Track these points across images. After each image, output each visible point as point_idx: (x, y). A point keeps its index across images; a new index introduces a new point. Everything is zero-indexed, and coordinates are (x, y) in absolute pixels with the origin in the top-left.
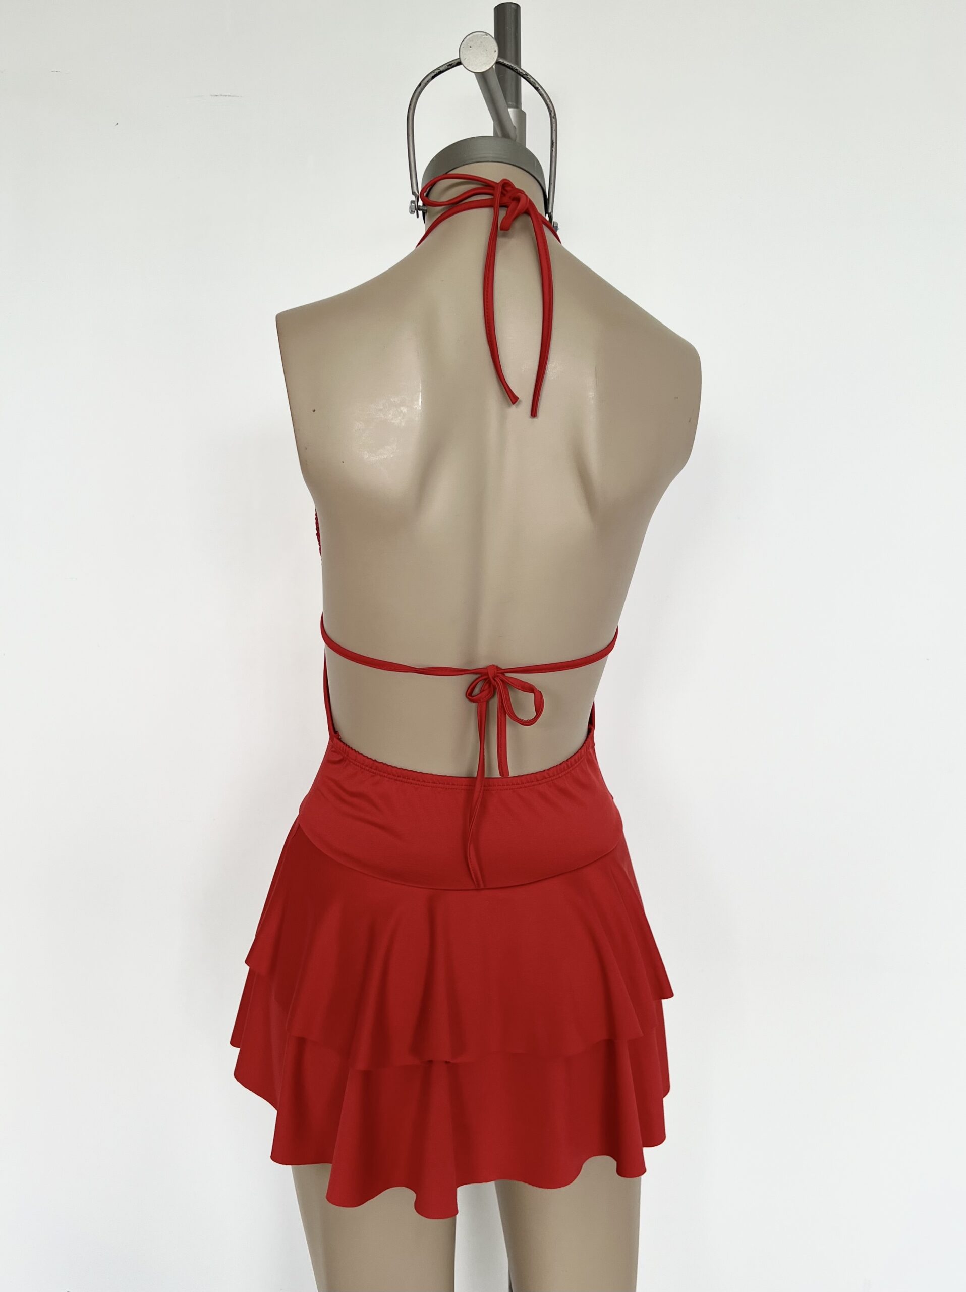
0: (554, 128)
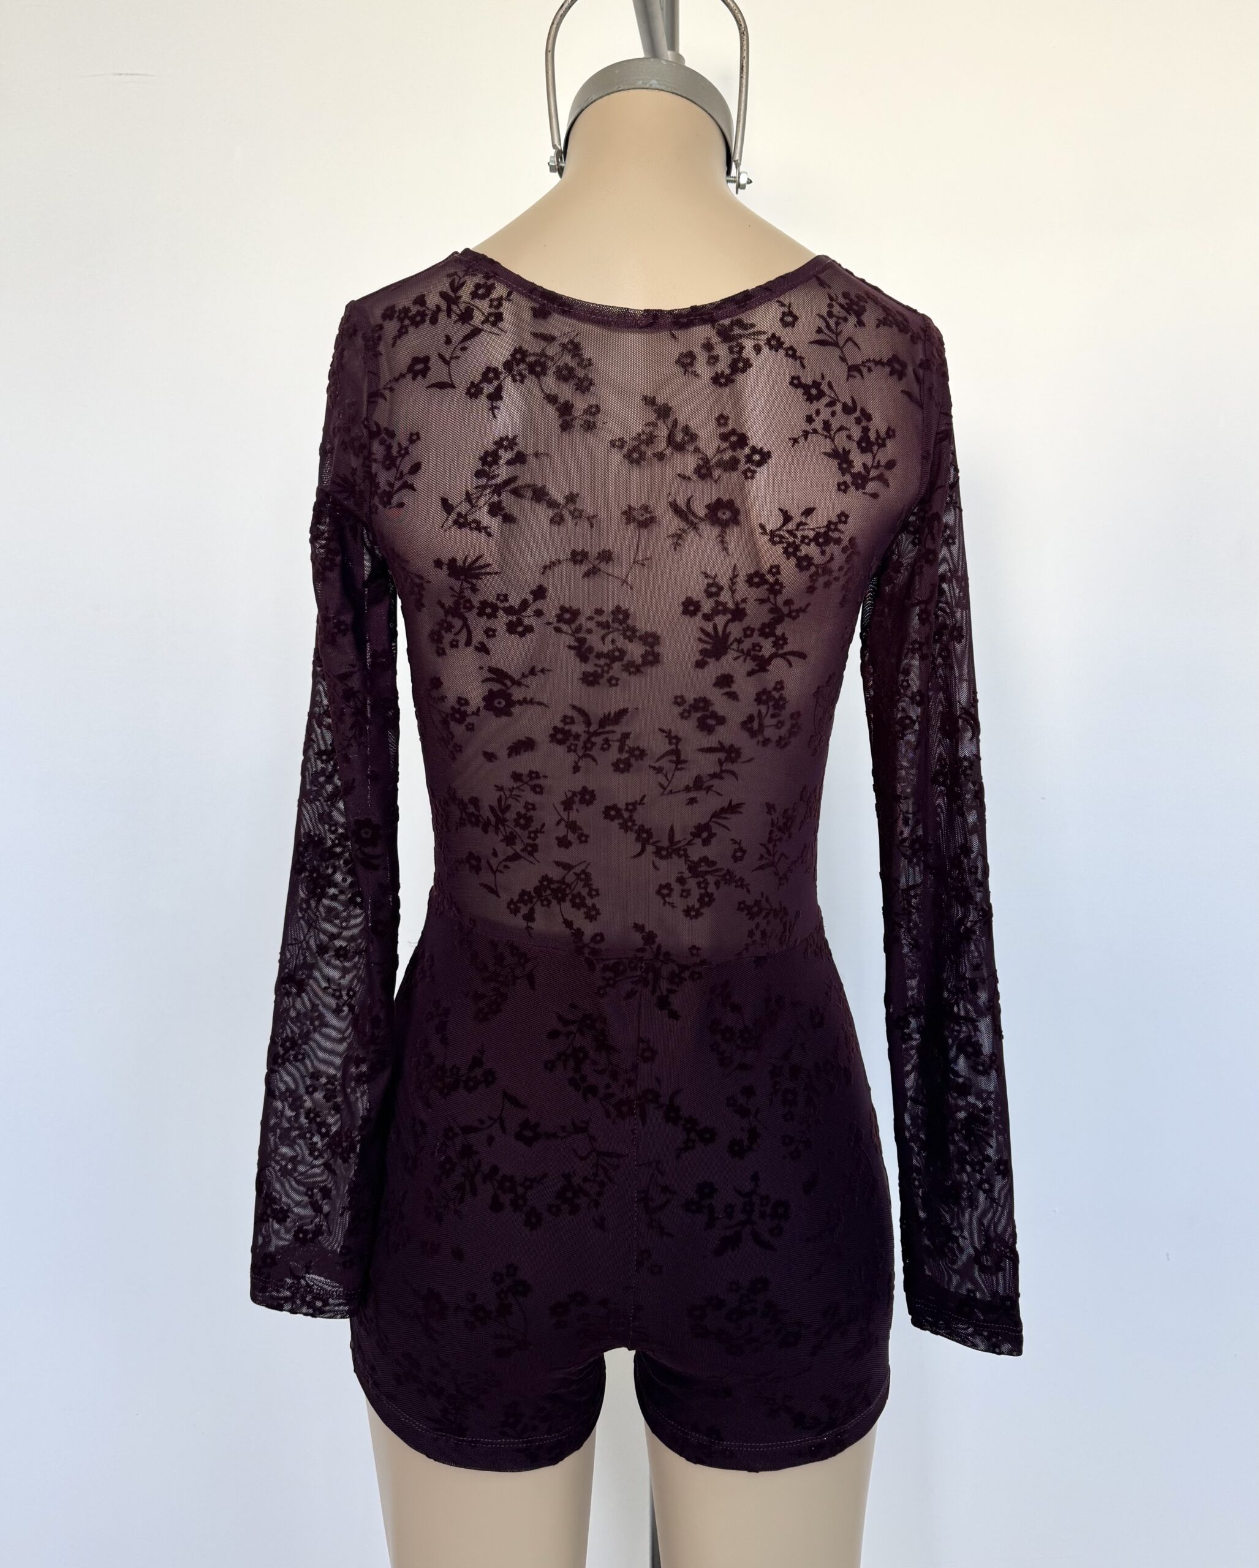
0: (745, 47)
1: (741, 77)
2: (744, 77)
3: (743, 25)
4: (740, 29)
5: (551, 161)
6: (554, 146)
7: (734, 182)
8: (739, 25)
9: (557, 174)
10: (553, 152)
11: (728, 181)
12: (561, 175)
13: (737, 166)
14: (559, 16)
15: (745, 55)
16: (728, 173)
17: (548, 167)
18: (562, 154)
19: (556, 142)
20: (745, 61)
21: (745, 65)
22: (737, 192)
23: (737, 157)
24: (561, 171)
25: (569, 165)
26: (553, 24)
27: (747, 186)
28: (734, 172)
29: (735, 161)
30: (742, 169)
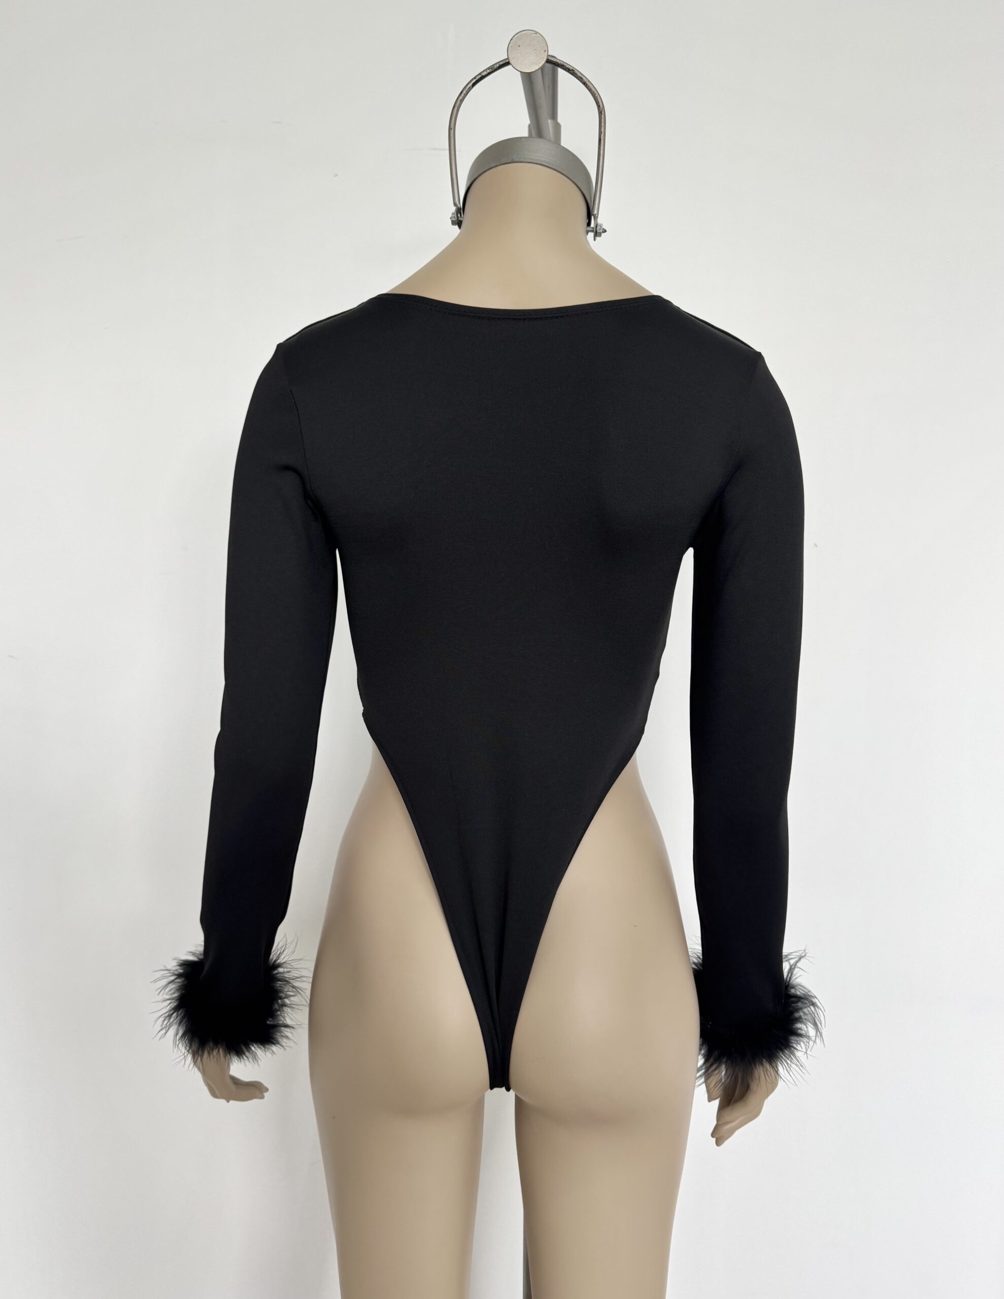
0: (603, 124)
1: (599, 148)
2: (602, 148)
3: (601, 106)
4: (599, 109)
5: (453, 217)
6: (455, 204)
7: (592, 231)
8: (599, 106)
9: (457, 227)
10: (454, 209)
11: (587, 232)
12: (460, 227)
13: (596, 218)
14: (459, 101)
15: (603, 130)
16: (589, 224)
17: (450, 221)
18: (460, 211)
19: (457, 203)
21: (602, 138)
22: (595, 240)
23: (595, 212)
24: (459, 223)
25: (467, 219)
26: (454, 107)
27: (603, 234)
28: (592, 225)
29: (594, 215)
30: (599, 221)
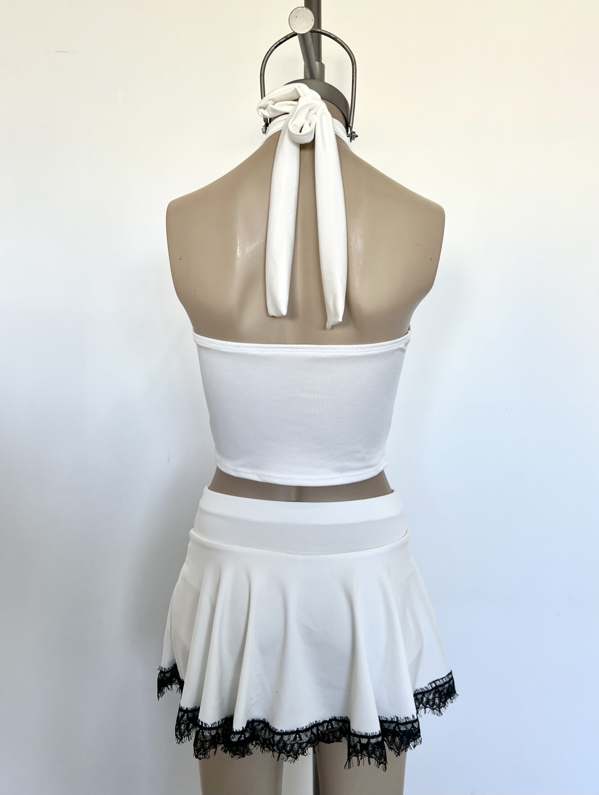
0: (354, 71)
2: (354, 86)
4: (352, 62)
5: (263, 128)
8: (352, 59)
14: (266, 59)
16: (347, 132)
17: (261, 131)
20: (354, 78)
23: (351, 125)
26: (263, 61)
